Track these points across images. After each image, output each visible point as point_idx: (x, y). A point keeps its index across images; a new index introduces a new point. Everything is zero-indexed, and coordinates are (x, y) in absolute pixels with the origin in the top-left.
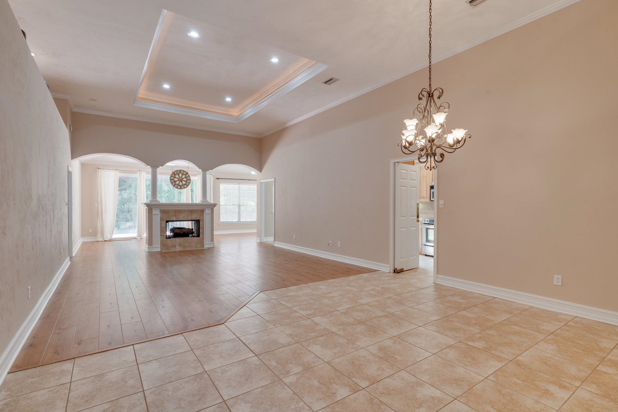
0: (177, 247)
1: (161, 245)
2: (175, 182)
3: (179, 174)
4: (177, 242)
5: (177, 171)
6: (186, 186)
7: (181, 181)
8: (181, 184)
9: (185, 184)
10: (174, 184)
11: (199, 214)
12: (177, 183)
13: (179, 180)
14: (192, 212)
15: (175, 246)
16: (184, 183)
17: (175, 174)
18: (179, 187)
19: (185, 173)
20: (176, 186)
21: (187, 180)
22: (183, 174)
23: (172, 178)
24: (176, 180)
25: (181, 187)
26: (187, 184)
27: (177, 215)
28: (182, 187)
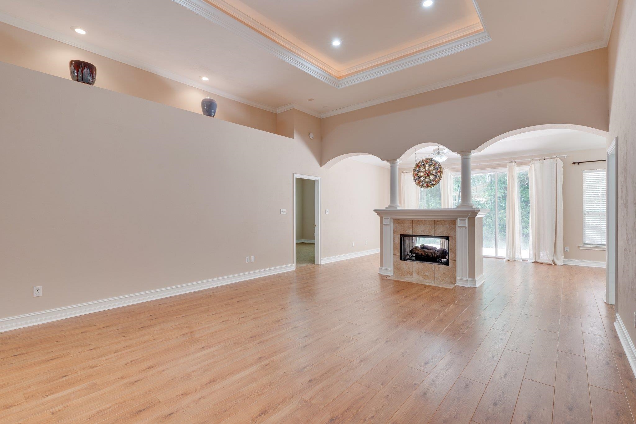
0: (415, 275)
1: (394, 269)
2: (420, 177)
3: (425, 166)
4: (414, 268)
5: (422, 161)
6: (434, 183)
7: (428, 175)
8: (427, 180)
9: (434, 180)
10: (417, 181)
11: (448, 226)
12: (423, 179)
13: (425, 175)
14: (436, 222)
15: (411, 274)
16: (432, 177)
17: (419, 167)
18: (425, 185)
19: (434, 163)
20: (420, 184)
21: (436, 173)
22: (430, 165)
23: (415, 173)
24: (421, 174)
25: (427, 185)
26: (437, 179)
27: (414, 227)
28: (430, 185)
